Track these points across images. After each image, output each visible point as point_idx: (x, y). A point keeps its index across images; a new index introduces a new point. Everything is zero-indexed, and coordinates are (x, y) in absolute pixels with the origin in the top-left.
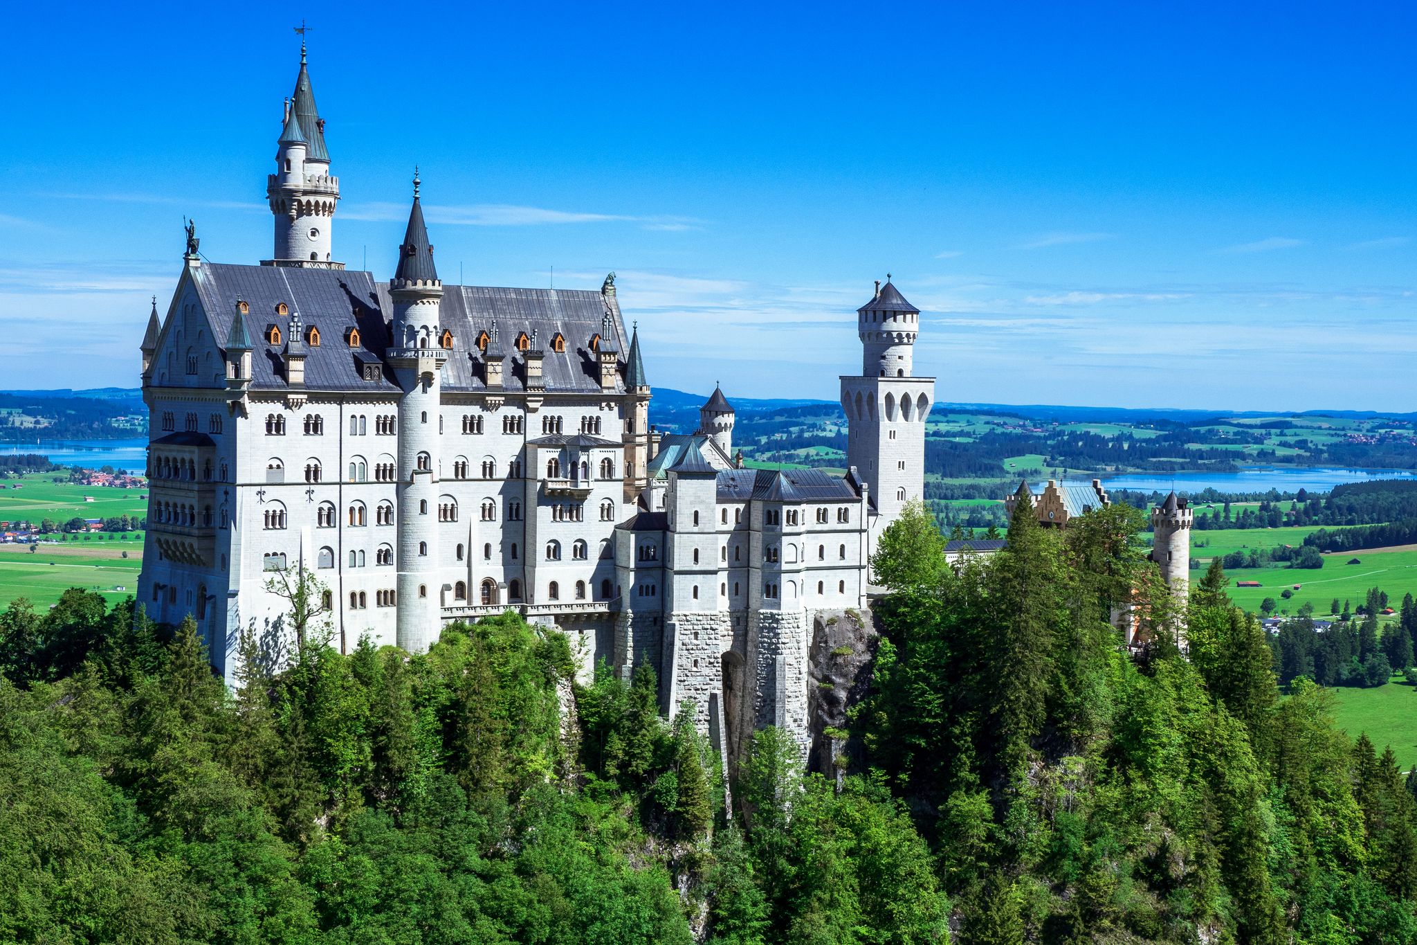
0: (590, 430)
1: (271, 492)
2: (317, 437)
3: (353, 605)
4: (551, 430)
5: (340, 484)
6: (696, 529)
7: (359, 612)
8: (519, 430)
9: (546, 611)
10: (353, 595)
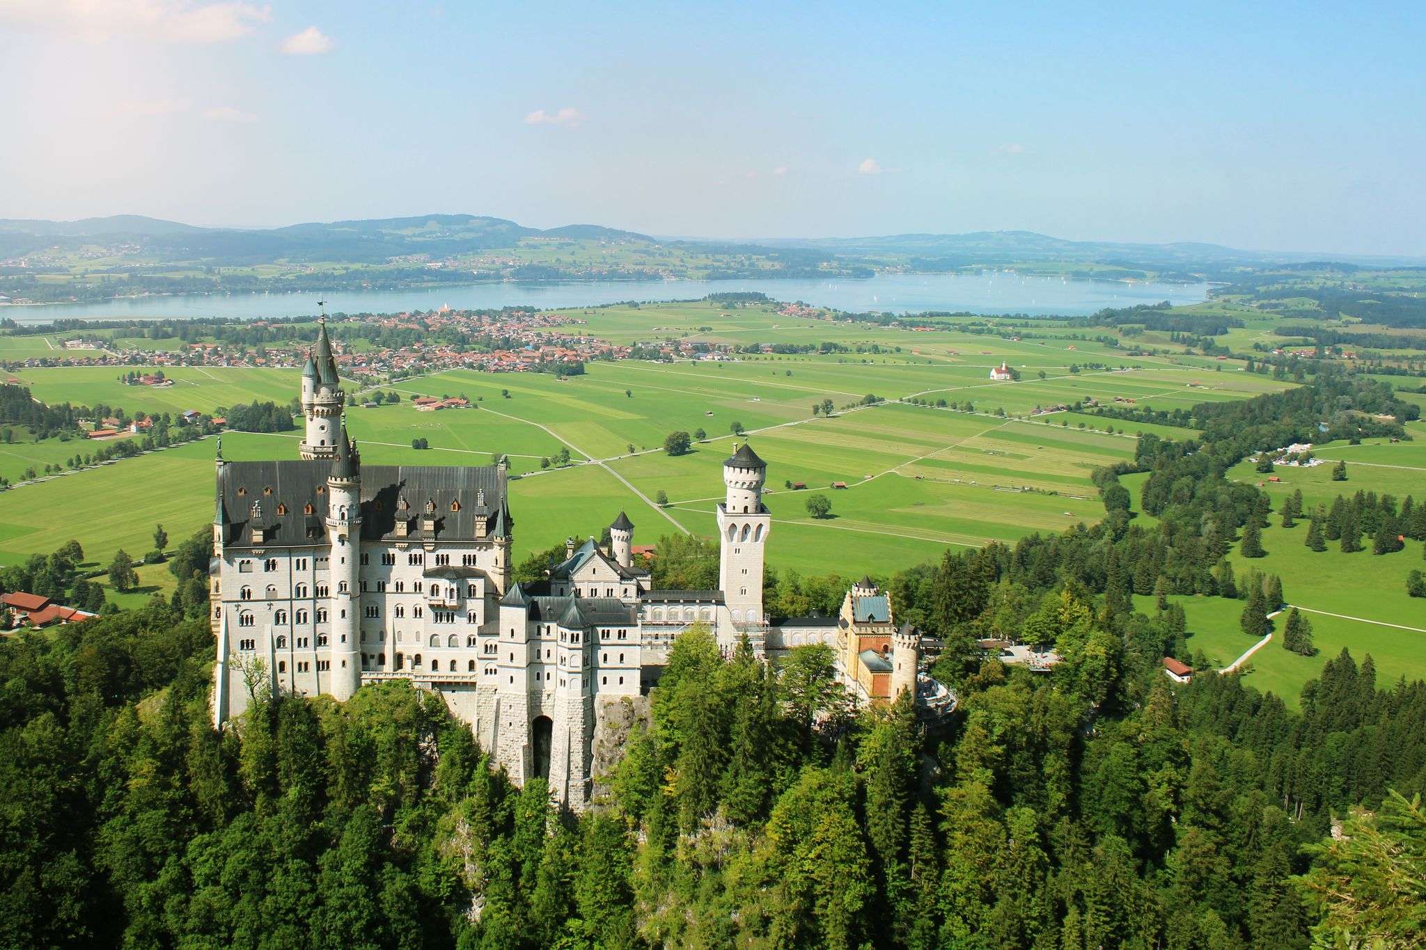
0: (470, 563)
1: (244, 605)
2: (274, 573)
3: (300, 670)
4: (443, 563)
5: (291, 599)
6: (512, 640)
7: (303, 674)
8: (420, 562)
9: (426, 679)
10: (300, 664)
